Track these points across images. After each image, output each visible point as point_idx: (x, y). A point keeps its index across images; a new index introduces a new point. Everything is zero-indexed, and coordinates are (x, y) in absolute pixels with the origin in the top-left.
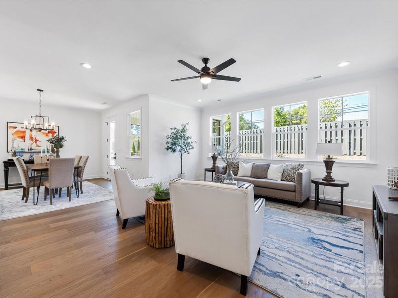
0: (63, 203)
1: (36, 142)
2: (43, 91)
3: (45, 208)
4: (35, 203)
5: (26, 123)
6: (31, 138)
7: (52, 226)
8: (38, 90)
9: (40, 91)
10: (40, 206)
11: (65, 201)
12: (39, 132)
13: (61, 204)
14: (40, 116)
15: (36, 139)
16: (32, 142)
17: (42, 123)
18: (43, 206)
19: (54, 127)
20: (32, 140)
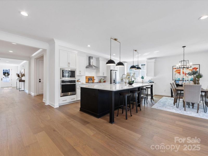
0: (192, 113)
1: (186, 75)
2: (185, 46)
3: (180, 112)
4: (177, 107)
5: (177, 65)
6: (183, 73)
7: (177, 122)
8: (183, 47)
9: (184, 47)
10: (179, 109)
11: (195, 112)
12: (187, 69)
13: (191, 113)
14: (184, 61)
15: (185, 73)
16: (184, 75)
17: (185, 64)
18: (180, 110)
19: (192, 65)
20: (184, 74)
